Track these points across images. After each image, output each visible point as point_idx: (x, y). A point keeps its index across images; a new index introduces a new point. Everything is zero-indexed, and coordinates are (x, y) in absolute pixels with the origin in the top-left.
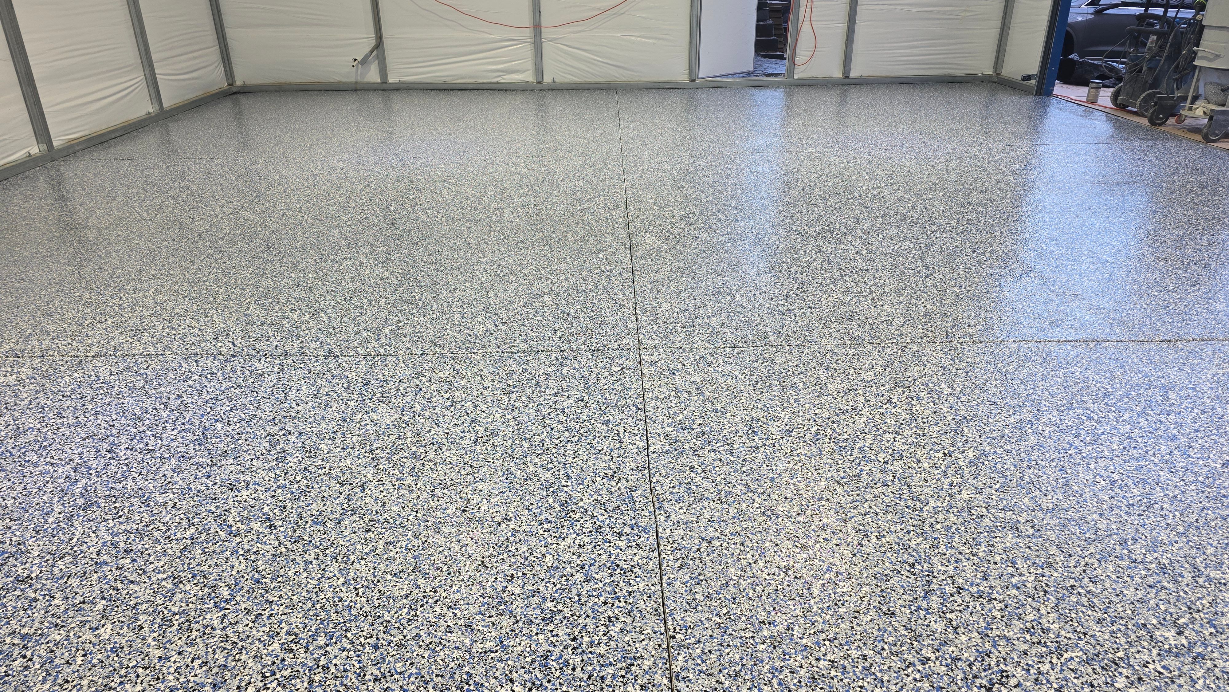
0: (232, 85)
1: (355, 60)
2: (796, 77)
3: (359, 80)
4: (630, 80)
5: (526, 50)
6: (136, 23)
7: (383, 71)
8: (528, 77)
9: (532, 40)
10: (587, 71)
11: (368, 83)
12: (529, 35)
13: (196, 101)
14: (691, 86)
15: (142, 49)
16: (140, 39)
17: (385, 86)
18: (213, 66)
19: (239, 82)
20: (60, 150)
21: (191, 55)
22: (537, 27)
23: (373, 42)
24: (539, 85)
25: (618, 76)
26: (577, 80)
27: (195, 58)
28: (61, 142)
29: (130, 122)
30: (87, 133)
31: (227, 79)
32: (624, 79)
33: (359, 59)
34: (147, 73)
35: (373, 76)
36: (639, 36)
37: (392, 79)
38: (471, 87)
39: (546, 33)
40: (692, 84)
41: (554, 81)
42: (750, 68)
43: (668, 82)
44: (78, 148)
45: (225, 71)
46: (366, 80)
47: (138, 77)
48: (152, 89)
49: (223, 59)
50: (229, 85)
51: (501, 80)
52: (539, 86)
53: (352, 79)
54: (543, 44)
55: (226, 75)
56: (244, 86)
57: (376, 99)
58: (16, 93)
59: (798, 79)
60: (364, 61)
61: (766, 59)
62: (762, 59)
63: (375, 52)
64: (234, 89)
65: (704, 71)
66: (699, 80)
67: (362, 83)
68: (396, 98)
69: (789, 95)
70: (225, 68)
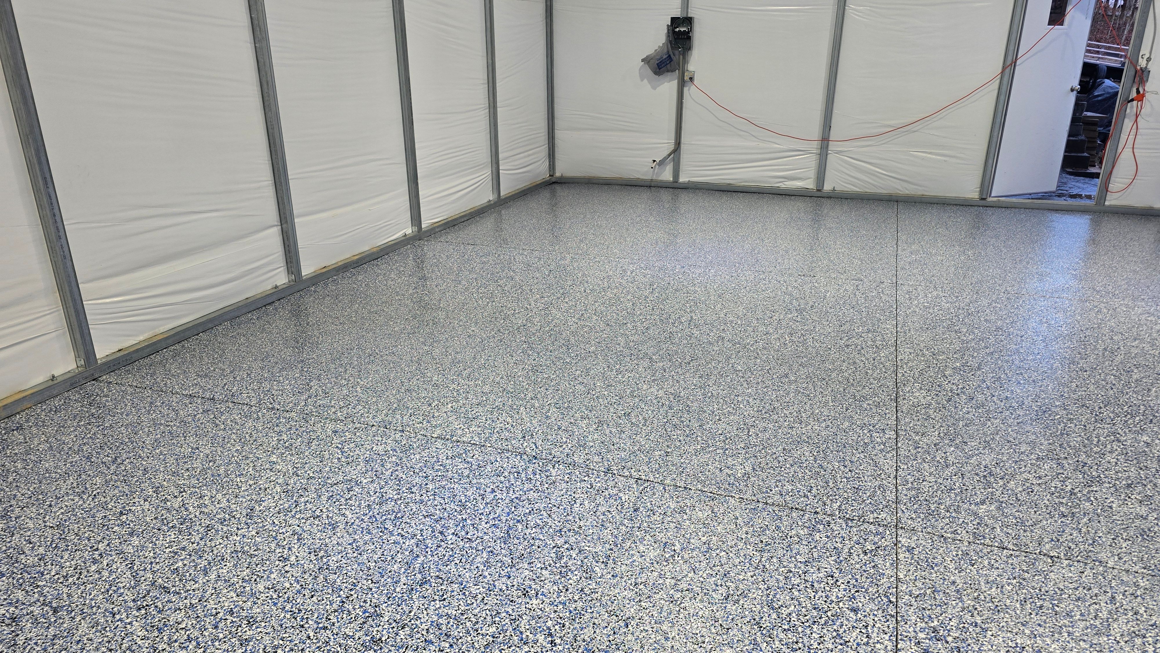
0: (553, 176)
1: (654, 161)
2: (1107, 203)
3: (654, 178)
4: (913, 193)
5: (811, 162)
6: (493, 130)
7: (676, 173)
8: (810, 184)
9: (818, 151)
10: (869, 183)
11: (661, 181)
12: (816, 147)
13: (524, 191)
14: (980, 204)
15: (493, 150)
16: (493, 142)
17: (676, 185)
18: (541, 162)
19: (558, 174)
20: (426, 232)
21: (526, 154)
22: (825, 140)
23: (672, 147)
24: (819, 193)
25: (902, 189)
26: (858, 190)
27: (529, 156)
28: (427, 225)
29: (476, 209)
30: (445, 217)
31: (550, 171)
32: (907, 192)
33: (658, 160)
34: (494, 169)
35: (667, 175)
36: (930, 153)
37: (683, 179)
38: (753, 190)
39: (833, 147)
40: (983, 203)
41: (834, 190)
42: (1053, 187)
43: (956, 199)
44: (437, 230)
45: (550, 165)
46: (660, 179)
47: (487, 173)
48: (495, 182)
49: (549, 155)
50: (550, 176)
51: (782, 186)
52: (819, 194)
53: (648, 177)
54: (829, 156)
55: (550, 168)
56: (562, 177)
57: (665, 196)
58: (404, 188)
59: (1110, 206)
60: (662, 163)
61: (1072, 177)
62: (1068, 176)
63: (672, 156)
64: (554, 180)
65: (998, 190)
66: (990, 199)
67: (656, 181)
68: (684, 196)
69: (1096, 224)
70: (549, 162)
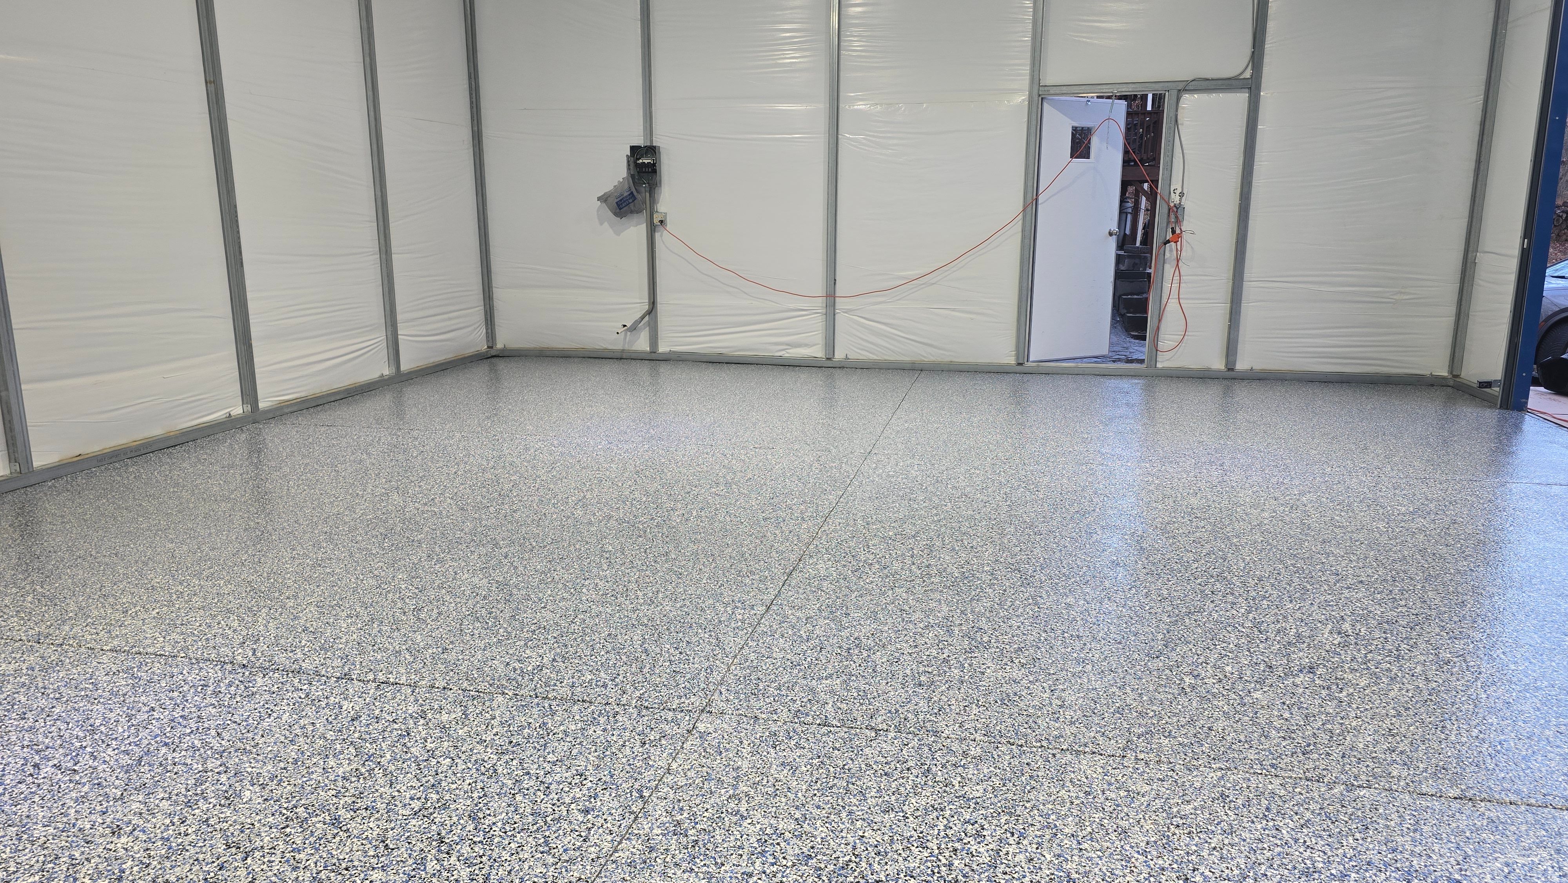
0: (492, 347)
1: (625, 326)
2: (1159, 365)
3: (627, 347)
4: (939, 359)
5: (815, 324)
7: (654, 340)
8: (817, 352)
9: (824, 311)
10: (887, 348)
11: (635, 352)
12: (820, 305)
13: (442, 364)
14: (1018, 371)
15: (388, 308)
17: (653, 356)
18: (472, 328)
19: (499, 345)
20: (266, 412)
21: (446, 316)
22: (831, 297)
23: (646, 307)
24: (829, 362)
25: (925, 355)
26: (875, 357)
27: (450, 319)
28: (270, 404)
29: (357, 385)
30: (303, 394)
31: (488, 341)
32: (932, 359)
33: (629, 325)
34: (389, 333)
35: (642, 344)
36: (954, 310)
37: (663, 348)
38: (750, 361)
39: (841, 304)
40: (1020, 368)
41: (847, 358)
42: (1105, 351)
43: (989, 365)
44: (286, 410)
45: (487, 333)
46: (634, 348)
47: (380, 337)
48: (391, 350)
49: (486, 320)
50: (488, 347)
51: (786, 354)
52: (829, 364)
53: (619, 347)
54: (837, 316)
55: (487, 337)
56: (504, 349)
57: (643, 371)
59: (1162, 369)
60: (634, 328)
61: (1137, 341)
62: (1133, 340)
63: (647, 318)
64: (493, 353)
65: (1035, 354)
66: (1029, 364)
67: (629, 351)
68: (664, 368)
69: (1149, 389)
70: (487, 330)
